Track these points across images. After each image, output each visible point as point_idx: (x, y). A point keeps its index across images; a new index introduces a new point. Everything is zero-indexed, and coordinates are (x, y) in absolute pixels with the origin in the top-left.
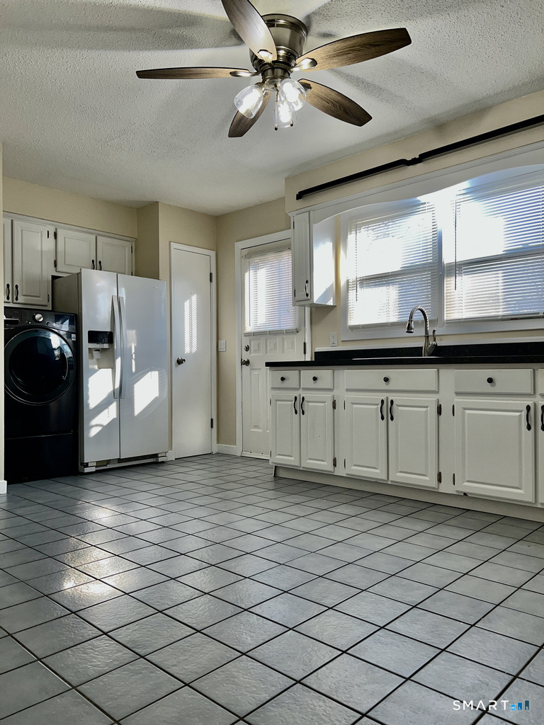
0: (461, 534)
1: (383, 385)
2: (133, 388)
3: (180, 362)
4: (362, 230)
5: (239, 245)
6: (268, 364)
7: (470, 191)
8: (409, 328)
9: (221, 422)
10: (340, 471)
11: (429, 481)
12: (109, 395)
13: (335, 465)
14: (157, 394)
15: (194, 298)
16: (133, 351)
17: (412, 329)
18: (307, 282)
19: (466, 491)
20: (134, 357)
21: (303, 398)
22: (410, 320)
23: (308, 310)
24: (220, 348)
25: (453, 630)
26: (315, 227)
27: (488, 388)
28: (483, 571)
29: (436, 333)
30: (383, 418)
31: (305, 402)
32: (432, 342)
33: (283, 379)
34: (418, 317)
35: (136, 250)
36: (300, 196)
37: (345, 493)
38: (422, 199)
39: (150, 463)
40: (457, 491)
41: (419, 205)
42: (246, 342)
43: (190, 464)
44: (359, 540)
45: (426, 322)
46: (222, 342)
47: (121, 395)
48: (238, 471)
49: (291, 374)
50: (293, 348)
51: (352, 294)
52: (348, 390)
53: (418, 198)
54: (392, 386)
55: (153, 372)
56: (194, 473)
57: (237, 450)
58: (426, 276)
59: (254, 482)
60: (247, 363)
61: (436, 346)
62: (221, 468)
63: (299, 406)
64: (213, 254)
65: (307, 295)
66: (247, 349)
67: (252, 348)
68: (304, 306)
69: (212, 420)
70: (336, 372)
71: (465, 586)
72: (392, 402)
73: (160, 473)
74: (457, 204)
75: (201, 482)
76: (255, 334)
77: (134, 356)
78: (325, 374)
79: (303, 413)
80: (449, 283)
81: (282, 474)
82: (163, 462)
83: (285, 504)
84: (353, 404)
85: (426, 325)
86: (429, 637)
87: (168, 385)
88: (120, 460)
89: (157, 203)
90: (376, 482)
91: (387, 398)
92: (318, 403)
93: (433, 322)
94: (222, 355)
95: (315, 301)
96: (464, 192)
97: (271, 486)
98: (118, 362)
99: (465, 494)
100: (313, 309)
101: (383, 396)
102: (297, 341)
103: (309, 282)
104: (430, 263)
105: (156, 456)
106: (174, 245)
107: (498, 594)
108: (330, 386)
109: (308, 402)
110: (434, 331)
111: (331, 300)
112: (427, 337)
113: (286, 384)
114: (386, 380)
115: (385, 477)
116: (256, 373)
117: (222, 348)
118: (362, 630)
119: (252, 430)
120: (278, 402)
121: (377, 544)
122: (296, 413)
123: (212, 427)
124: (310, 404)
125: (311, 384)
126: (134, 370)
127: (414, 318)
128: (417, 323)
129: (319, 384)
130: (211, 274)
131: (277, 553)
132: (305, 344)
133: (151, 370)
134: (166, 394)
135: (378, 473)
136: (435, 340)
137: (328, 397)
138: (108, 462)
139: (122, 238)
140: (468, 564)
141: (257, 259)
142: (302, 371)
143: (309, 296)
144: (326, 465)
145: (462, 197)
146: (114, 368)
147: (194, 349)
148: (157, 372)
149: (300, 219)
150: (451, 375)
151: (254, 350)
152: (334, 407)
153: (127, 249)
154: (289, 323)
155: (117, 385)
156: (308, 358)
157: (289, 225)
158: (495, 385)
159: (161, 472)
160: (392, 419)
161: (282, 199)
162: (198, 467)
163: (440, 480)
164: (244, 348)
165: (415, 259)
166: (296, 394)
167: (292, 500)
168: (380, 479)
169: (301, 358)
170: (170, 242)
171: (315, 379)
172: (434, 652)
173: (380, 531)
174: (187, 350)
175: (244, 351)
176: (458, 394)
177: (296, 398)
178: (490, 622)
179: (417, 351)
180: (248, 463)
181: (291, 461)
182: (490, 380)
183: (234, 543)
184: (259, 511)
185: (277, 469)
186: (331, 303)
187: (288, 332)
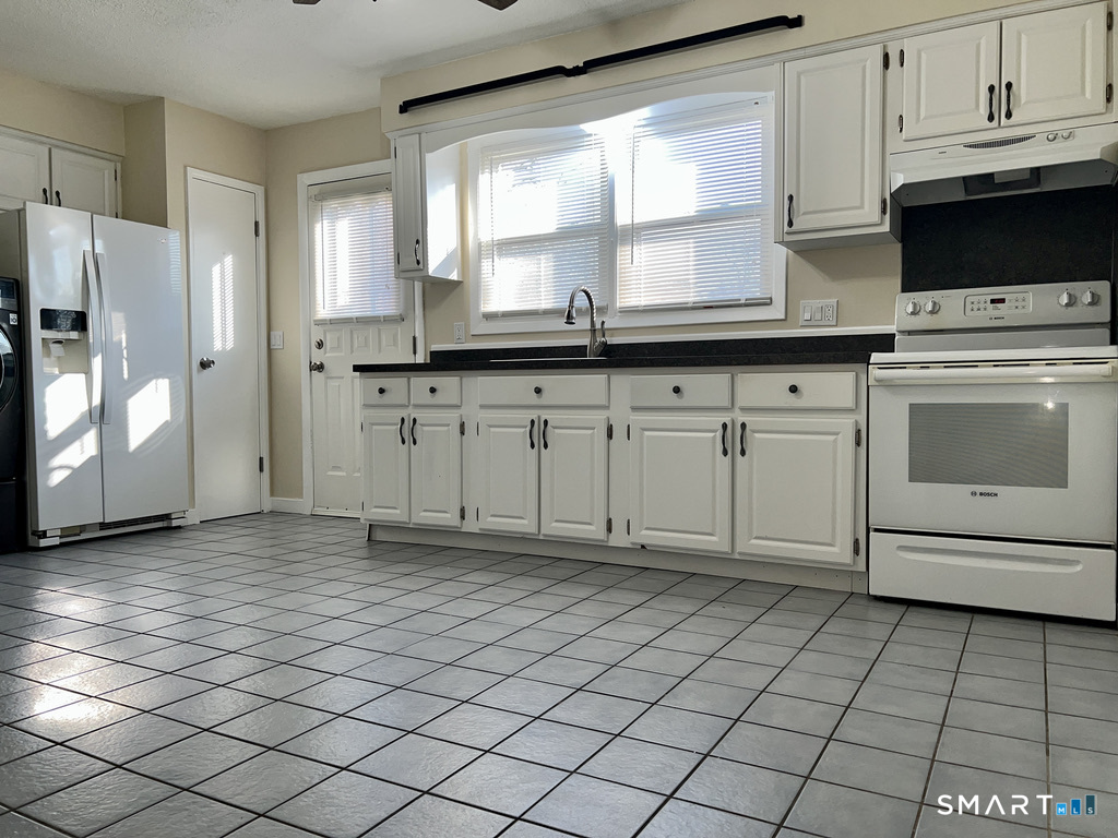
0: (638, 599)
1: (533, 399)
2: (126, 405)
3: (204, 365)
4: (500, 168)
5: (305, 179)
6: (357, 368)
7: (652, 122)
8: (569, 316)
9: (275, 463)
10: (471, 526)
11: (595, 531)
12: (82, 417)
13: (463, 517)
14: (167, 417)
15: (229, 260)
16: (124, 344)
17: (573, 318)
18: (418, 242)
19: (644, 542)
20: (125, 355)
21: (415, 420)
22: (571, 306)
23: (418, 286)
24: (273, 342)
25: (630, 711)
26: (430, 158)
27: (673, 400)
28: (666, 641)
29: (606, 326)
30: (533, 446)
31: (417, 426)
32: (600, 339)
33: (382, 391)
34: (581, 301)
35: (123, 177)
36: (405, 107)
37: (478, 556)
38: (587, 127)
39: (158, 528)
40: (632, 543)
41: (583, 136)
42: (317, 336)
43: (227, 528)
44: (500, 616)
45: (592, 309)
46: (276, 334)
47: (105, 417)
48: (309, 536)
49: (395, 383)
50: (395, 344)
51: (486, 265)
52: (482, 407)
53: (582, 126)
54: (545, 399)
55: (160, 381)
56: (236, 540)
57: (304, 505)
58: (594, 241)
59: (337, 549)
60: (320, 368)
61: (605, 344)
62: (278, 533)
63: (409, 432)
64: (260, 190)
65: (418, 262)
66: (320, 345)
67: (328, 344)
68: (413, 279)
69: (261, 459)
70: (464, 379)
71: (645, 659)
72: (546, 422)
73: (175, 544)
74: (635, 140)
75: (252, 553)
76: (332, 322)
77: (125, 352)
78: (448, 383)
79: (415, 443)
80: (623, 253)
81: (380, 535)
82: (179, 527)
83: (389, 576)
84: (490, 426)
85: (592, 313)
86: (600, 722)
87: (187, 402)
88: (103, 526)
89: (161, 100)
90: (523, 538)
91: (539, 417)
92: (437, 427)
93: (602, 310)
94: (277, 355)
95: (430, 273)
96: (644, 123)
97: (364, 553)
98: (97, 363)
99: (643, 547)
100: (427, 285)
101: (533, 415)
102: (402, 335)
103: (421, 242)
104: (598, 224)
105: (167, 517)
106: (192, 172)
107: (684, 665)
108: (455, 401)
109: (422, 425)
110: (603, 323)
111: (455, 272)
112: (593, 330)
113: (386, 399)
114: (538, 391)
115: (535, 531)
116: (334, 383)
117: (277, 343)
118: (510, 724)
119: (330, 473)
120: (375, 427)
121: (526, 618)
122: (403, 442)
123: (261, 470)
124: (425, 428)
125: (428, 398)
126: (126, 376)
127: (576, 303)
128: (579, 311)
129: (439, 399)
130: (256, 224)
131: (381, 641)
132: (414, 338)
133: (157, 377)
134: (182, 417)
135: (526, 525)
136: (604, 336)
137: (453, 417)
138: (83, 528)
139: (96, 153)
140: (647, 634)
141: (333, 204)
142: (412, 379)
143: (421, 266)
144: (450, 519)
145: (641, 129)
146: (88, 372)
147: (230, 345)
148: (166, 381)
149: (406, 145)
150: (627, 384)
151: (331, 348)
152: (462, 433)
153: (106, 172)
154: (387, 306)
155: (97, 401)
156: (420, 359)
157: (387, 152)
158: (682, 397)
159: (176, 541)
160: (546, 446)
161: (376, 112)
162: (243, 532)
163: (609, 530)
164: (314, 344)
165: (576, 216)
166: (403, 413)
167: (399, 571)
168: (528, 534)
169: (409, 359)
170: (185, 167)
171: (433, 390)
172: (603, 739)
173: (531, 602)
174: (218, 345)
175: (314, 349)
176: (634, 409)
177: (403, 420)
178: (675, 697)
179: (581, 350)
180: (323, 524)
181: (396, 515)
182: (677, 390)
183: (313, 633)
184: (350, 587)
185: (373, 529)
186: (454, 276)
187: (387, 320)
